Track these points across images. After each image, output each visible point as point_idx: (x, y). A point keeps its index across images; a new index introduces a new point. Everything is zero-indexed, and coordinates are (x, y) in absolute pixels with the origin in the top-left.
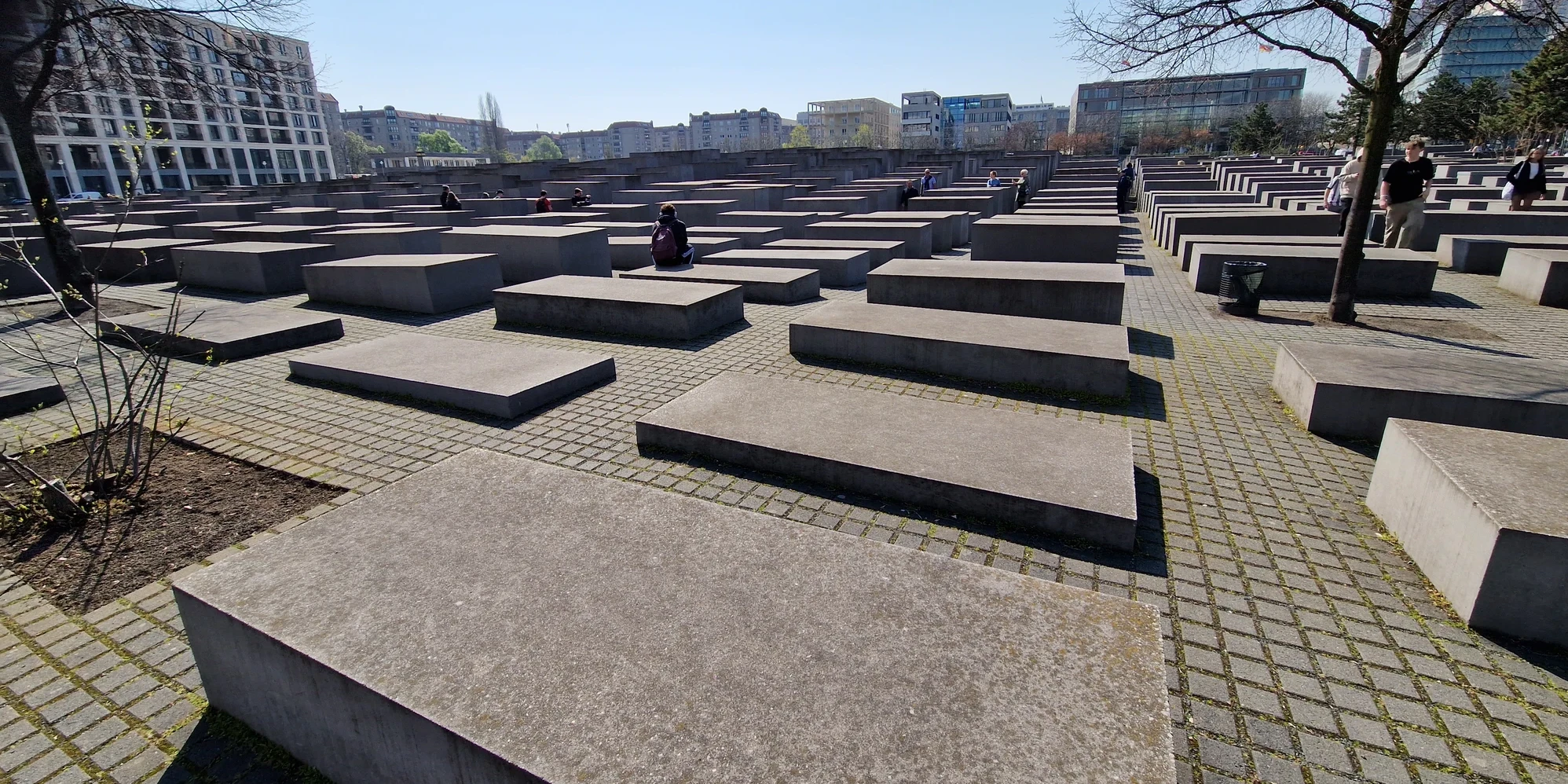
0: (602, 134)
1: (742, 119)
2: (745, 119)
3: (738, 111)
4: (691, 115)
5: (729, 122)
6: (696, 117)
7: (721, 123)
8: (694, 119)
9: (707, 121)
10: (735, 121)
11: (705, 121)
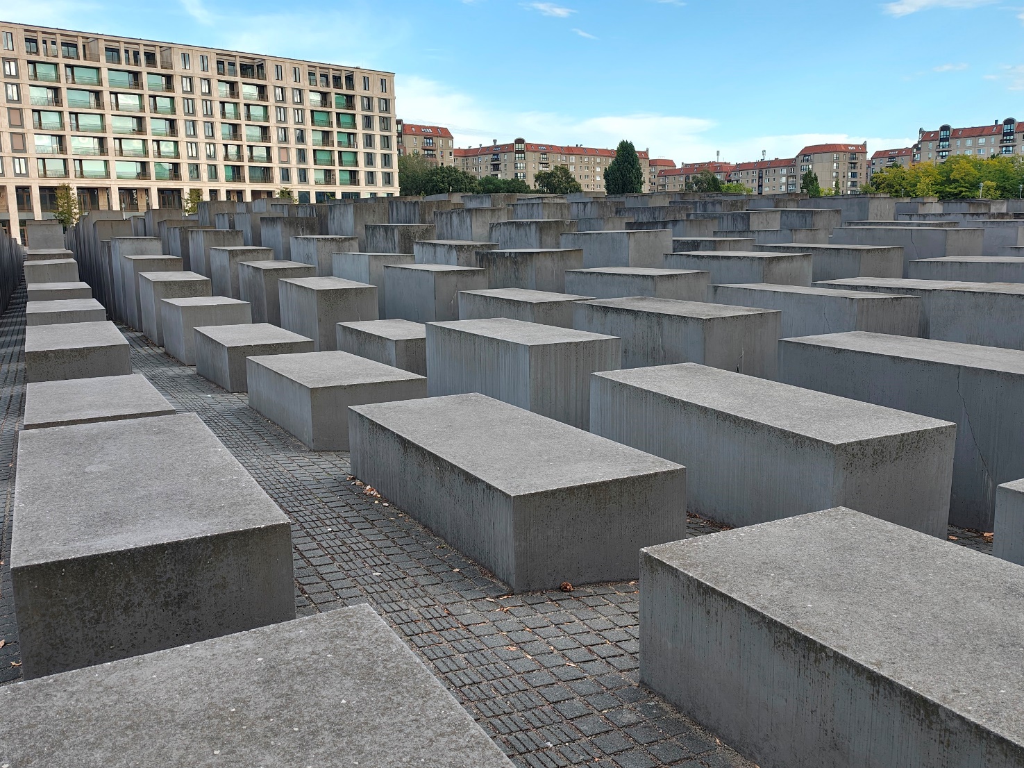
0: (789, 163)
1: (1005, 134)
2: (1011, 134)
3: (1000, 122)
4: (921, 131)
5: (982, 141)
6: (930, 133)
7: (969, 142)
8: (926, 136)
9: (946, 139)
10: (993, 139)
11: (942, 140)
